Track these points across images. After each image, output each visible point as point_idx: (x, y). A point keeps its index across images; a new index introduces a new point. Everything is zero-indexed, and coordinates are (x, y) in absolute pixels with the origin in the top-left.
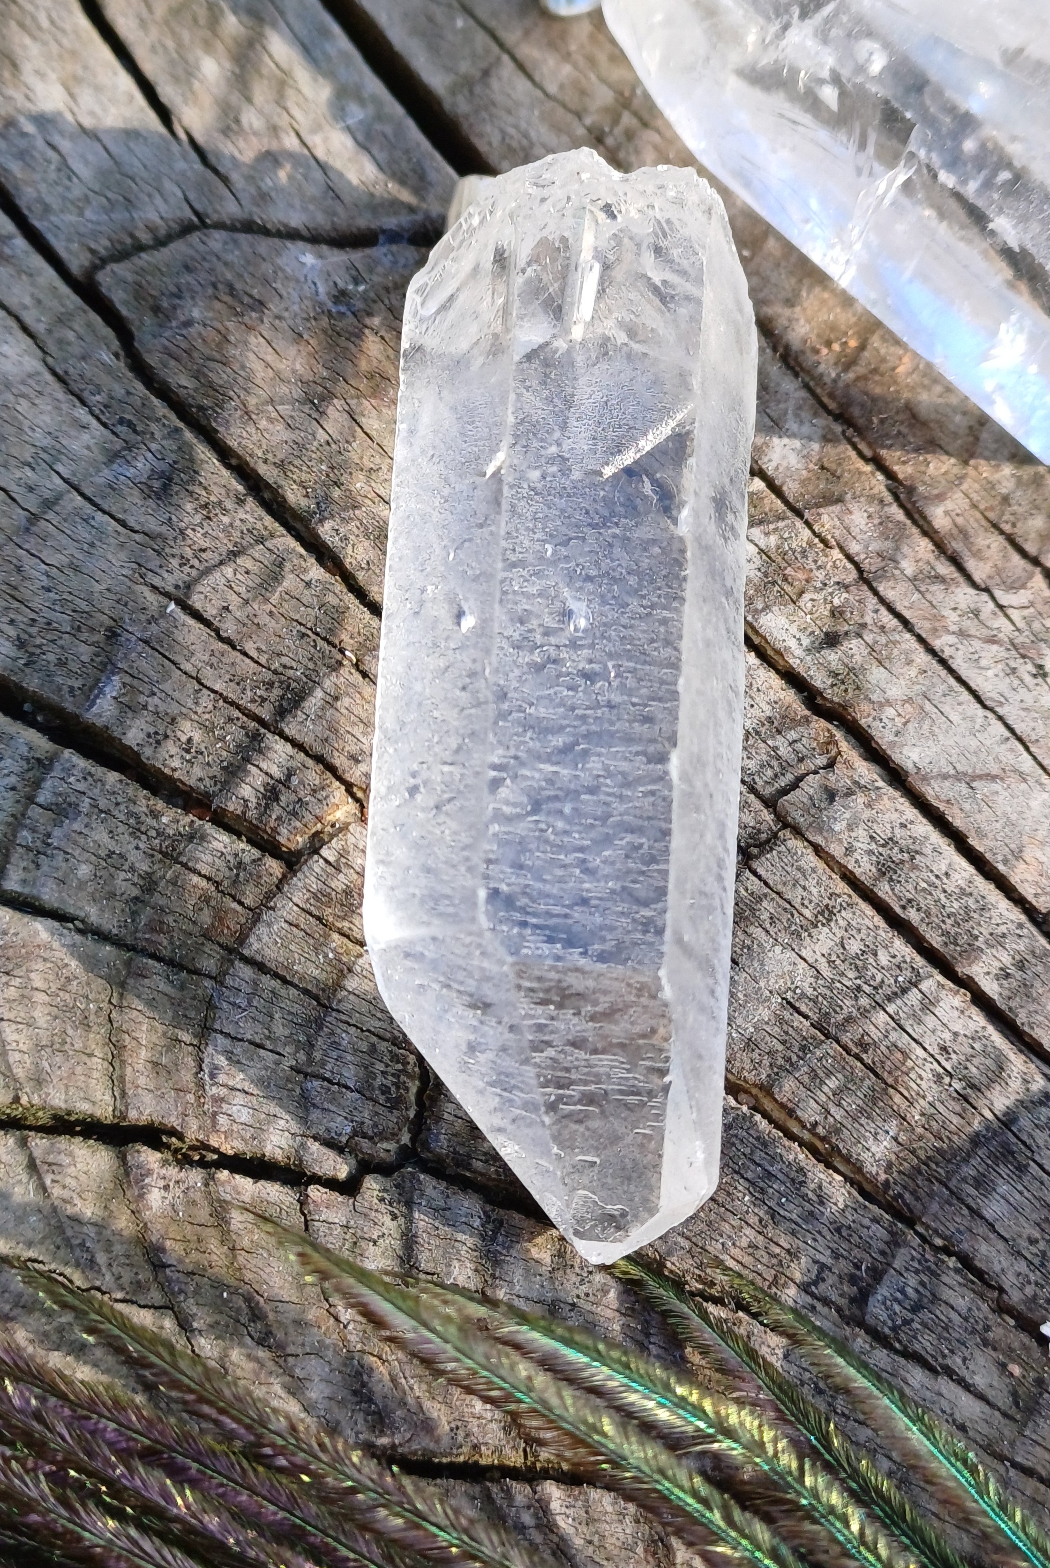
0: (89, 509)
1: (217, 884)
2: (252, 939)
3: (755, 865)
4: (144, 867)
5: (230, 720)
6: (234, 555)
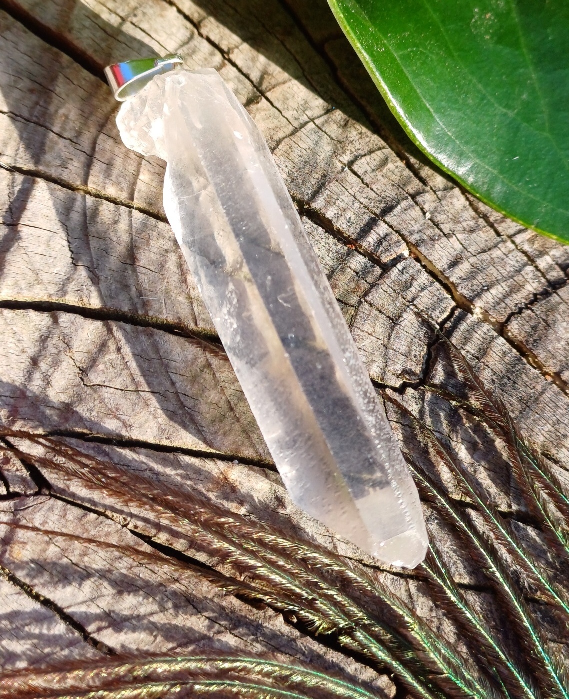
0: (317, 129)
1: (357, 273)
2: (370, 294)
3: (558, 291)
4: (331, 263)
5: (365, 213)
6: (371, 152)
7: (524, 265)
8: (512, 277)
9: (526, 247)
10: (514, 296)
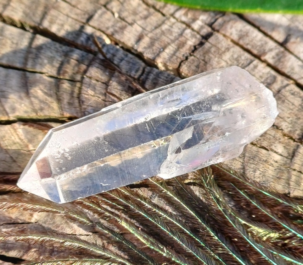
1: (77, 61)
3: (208, 40)
4: (60, 59)
5: (76, 24)
7: (184, 30)
8: (177, 39)
9: (184, 19)
10: (181, 50)
